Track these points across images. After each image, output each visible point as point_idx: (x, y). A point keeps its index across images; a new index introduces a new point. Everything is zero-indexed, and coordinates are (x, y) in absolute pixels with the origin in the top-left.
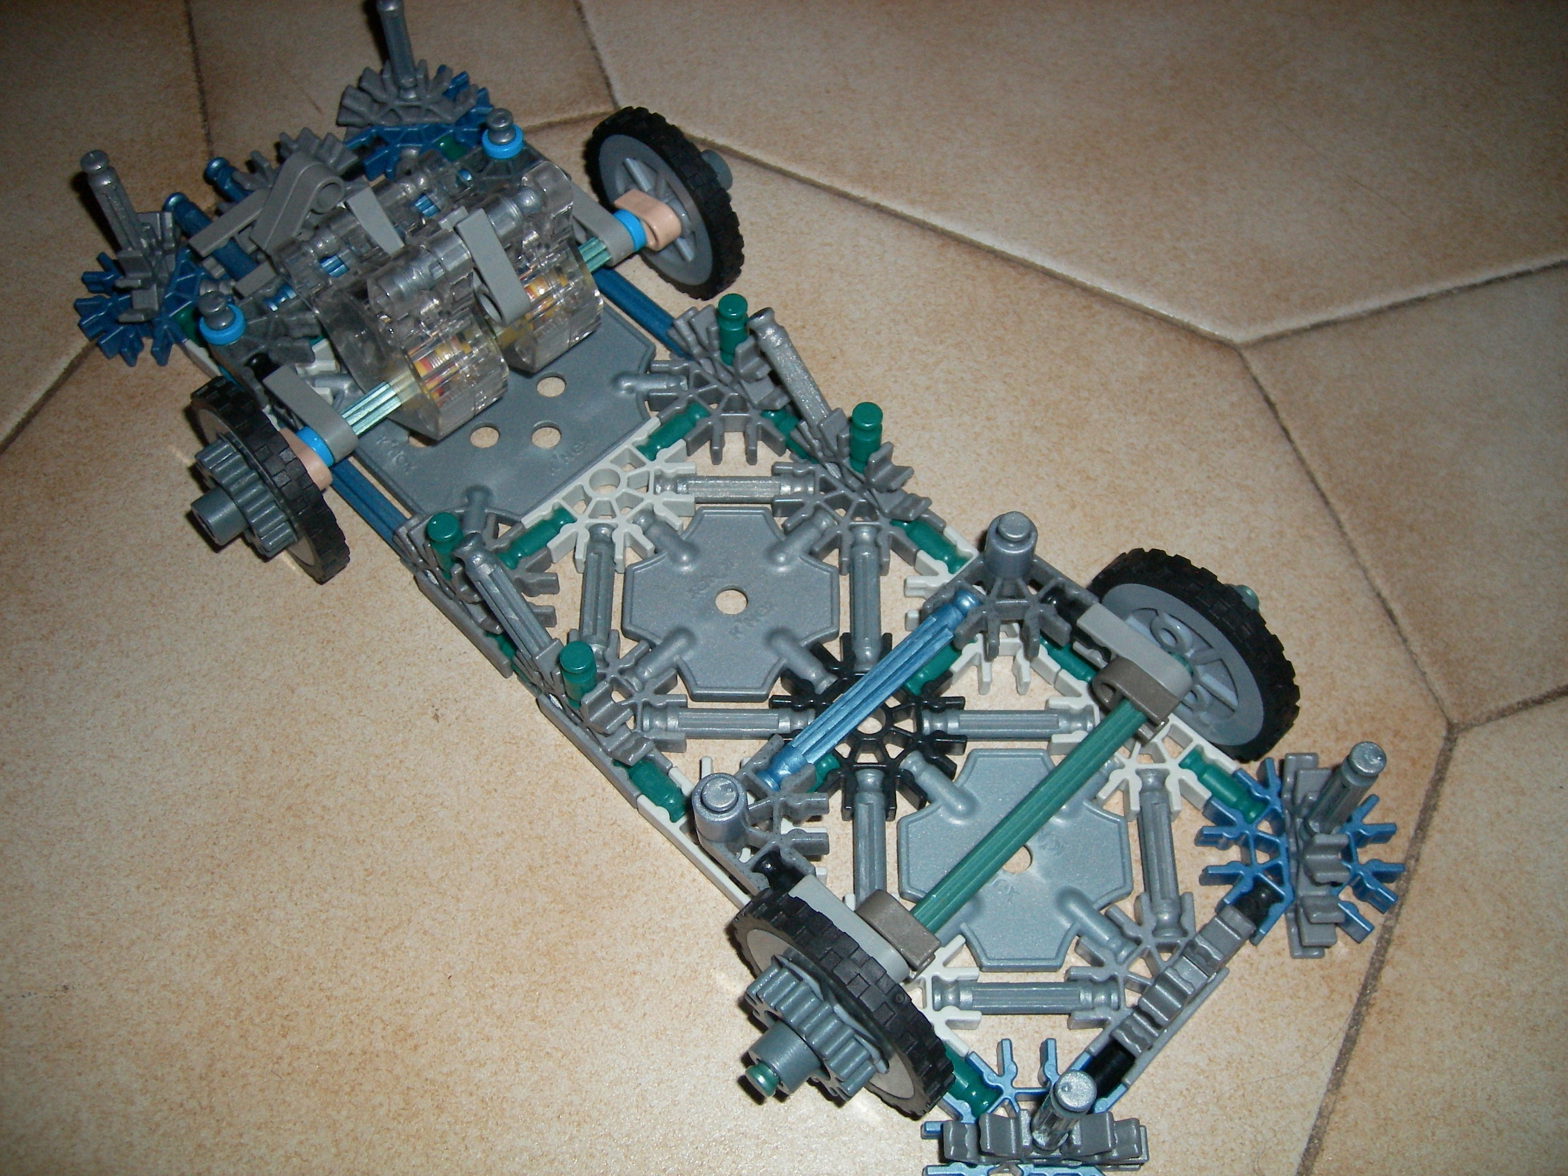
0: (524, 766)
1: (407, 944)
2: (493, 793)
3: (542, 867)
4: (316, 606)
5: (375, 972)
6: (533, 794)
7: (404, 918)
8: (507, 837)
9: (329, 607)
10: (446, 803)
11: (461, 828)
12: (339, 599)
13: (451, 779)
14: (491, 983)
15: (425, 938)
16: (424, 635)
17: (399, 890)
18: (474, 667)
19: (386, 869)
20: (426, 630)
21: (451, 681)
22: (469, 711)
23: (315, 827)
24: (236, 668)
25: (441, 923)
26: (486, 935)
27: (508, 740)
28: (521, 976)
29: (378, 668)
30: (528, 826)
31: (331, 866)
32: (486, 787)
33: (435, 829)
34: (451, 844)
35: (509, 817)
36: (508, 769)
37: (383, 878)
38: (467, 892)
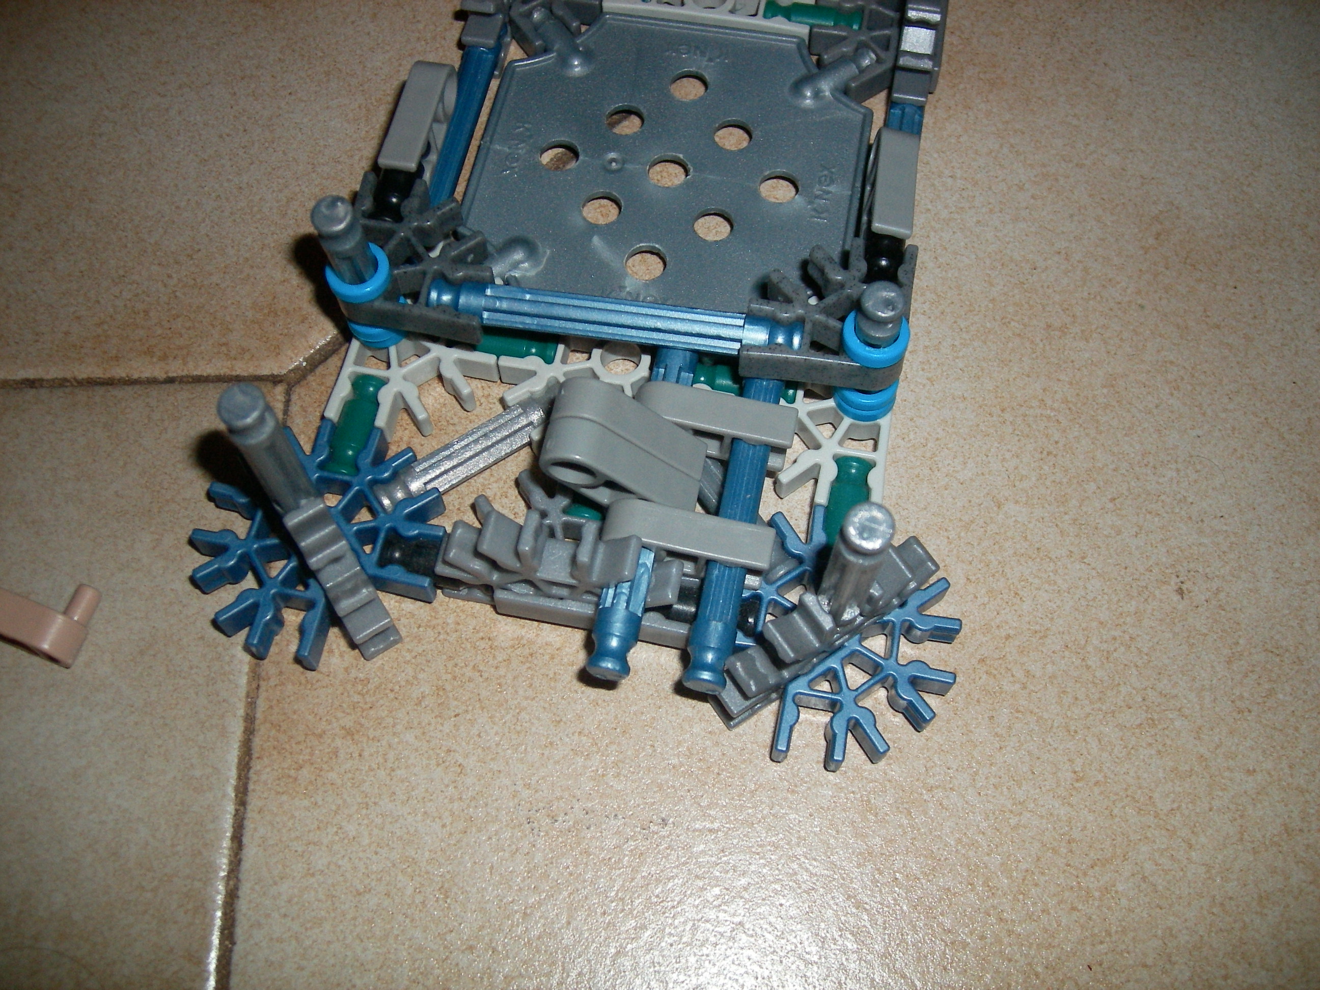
0: (1288, 689)
1: (1120, 887)
2: (1246, 714)
3: (1301, 830)
4: (1035, 403)
5: (1075, 915)
6: (1296, 729)
7: (1119, 851)
8: (1259, 777)
9: (1052, 409)
10: (1186, 712)
11: (1202, 750)
12: (1065, 401)
13: (1194, 680)
14: (1223, 972)
15: (1144, 886)
16: (1172, 479)
17: (1116, 811)
18: (1233, 539)
19: (1100, 777)
20: (1174, 474)
21: (1202, 549)
22: (1222, 595)
23: (1014, 696)
24: (928, 455)
25: (1166, 872)
26: (1222, 904)
27: (1269, 646)
28: (1264, 973)
29: (1110, 506)
30: (1287, 770)
31: (1030, 753)
32: (1238, 703)
33: (1169, 742)
34: (1187, 767)
35: (1264, 752)
36: (1267, 686)
37: (1096, 790)
38: (1203, 839)
